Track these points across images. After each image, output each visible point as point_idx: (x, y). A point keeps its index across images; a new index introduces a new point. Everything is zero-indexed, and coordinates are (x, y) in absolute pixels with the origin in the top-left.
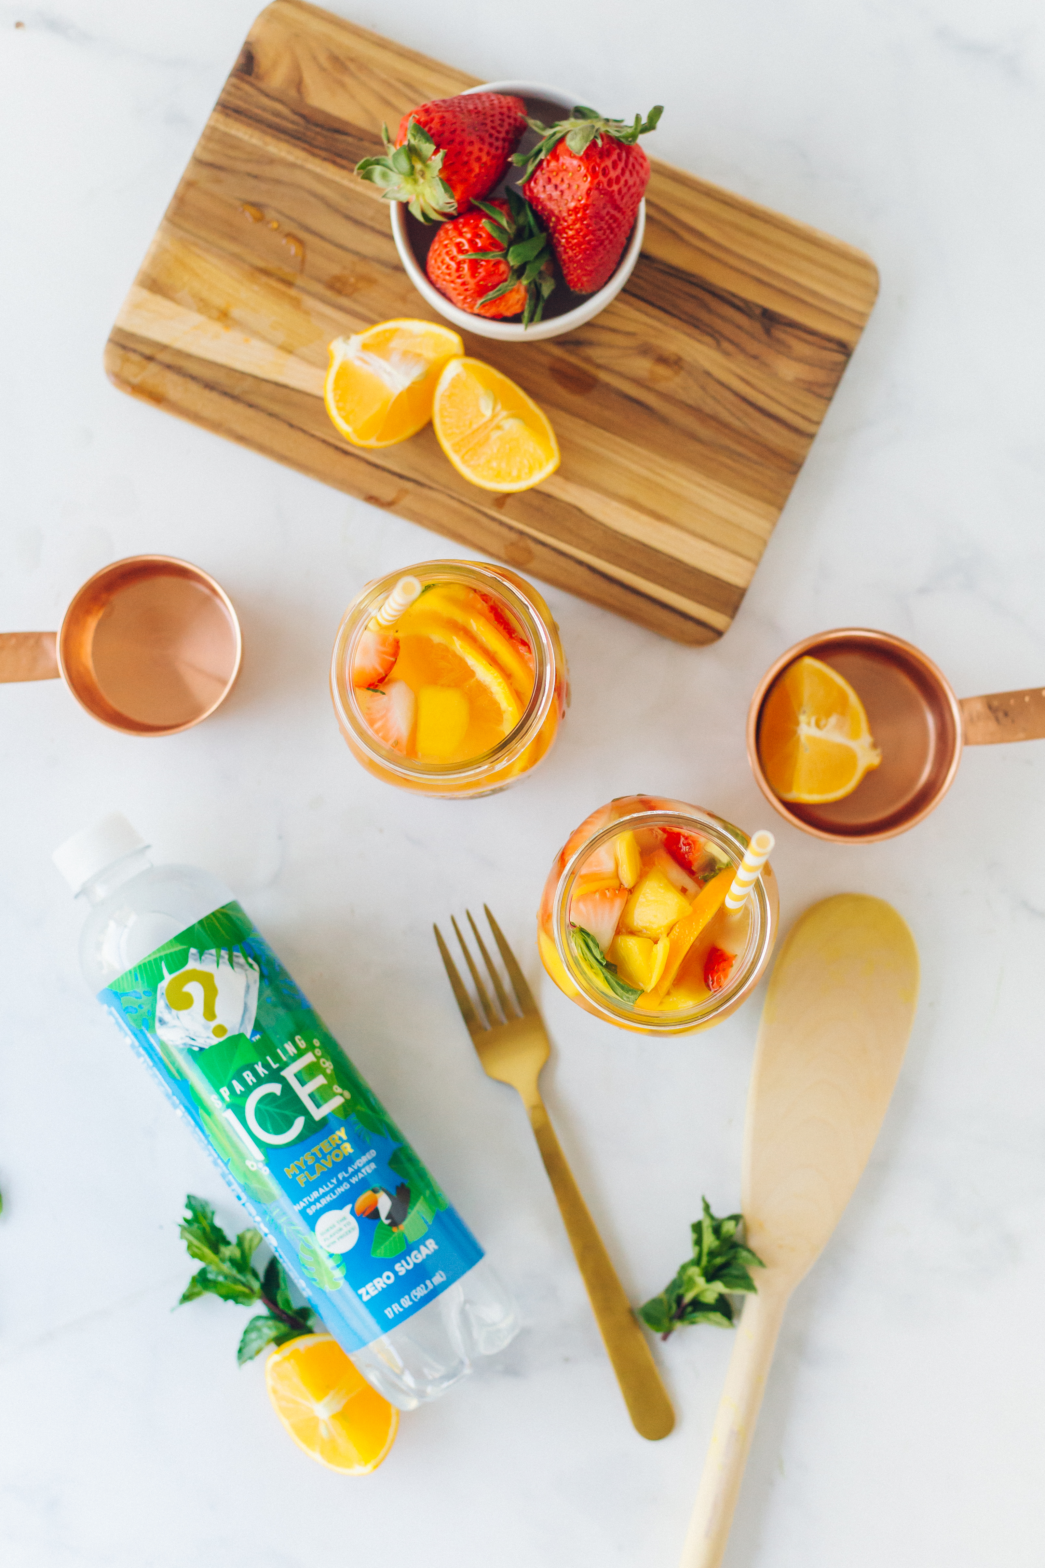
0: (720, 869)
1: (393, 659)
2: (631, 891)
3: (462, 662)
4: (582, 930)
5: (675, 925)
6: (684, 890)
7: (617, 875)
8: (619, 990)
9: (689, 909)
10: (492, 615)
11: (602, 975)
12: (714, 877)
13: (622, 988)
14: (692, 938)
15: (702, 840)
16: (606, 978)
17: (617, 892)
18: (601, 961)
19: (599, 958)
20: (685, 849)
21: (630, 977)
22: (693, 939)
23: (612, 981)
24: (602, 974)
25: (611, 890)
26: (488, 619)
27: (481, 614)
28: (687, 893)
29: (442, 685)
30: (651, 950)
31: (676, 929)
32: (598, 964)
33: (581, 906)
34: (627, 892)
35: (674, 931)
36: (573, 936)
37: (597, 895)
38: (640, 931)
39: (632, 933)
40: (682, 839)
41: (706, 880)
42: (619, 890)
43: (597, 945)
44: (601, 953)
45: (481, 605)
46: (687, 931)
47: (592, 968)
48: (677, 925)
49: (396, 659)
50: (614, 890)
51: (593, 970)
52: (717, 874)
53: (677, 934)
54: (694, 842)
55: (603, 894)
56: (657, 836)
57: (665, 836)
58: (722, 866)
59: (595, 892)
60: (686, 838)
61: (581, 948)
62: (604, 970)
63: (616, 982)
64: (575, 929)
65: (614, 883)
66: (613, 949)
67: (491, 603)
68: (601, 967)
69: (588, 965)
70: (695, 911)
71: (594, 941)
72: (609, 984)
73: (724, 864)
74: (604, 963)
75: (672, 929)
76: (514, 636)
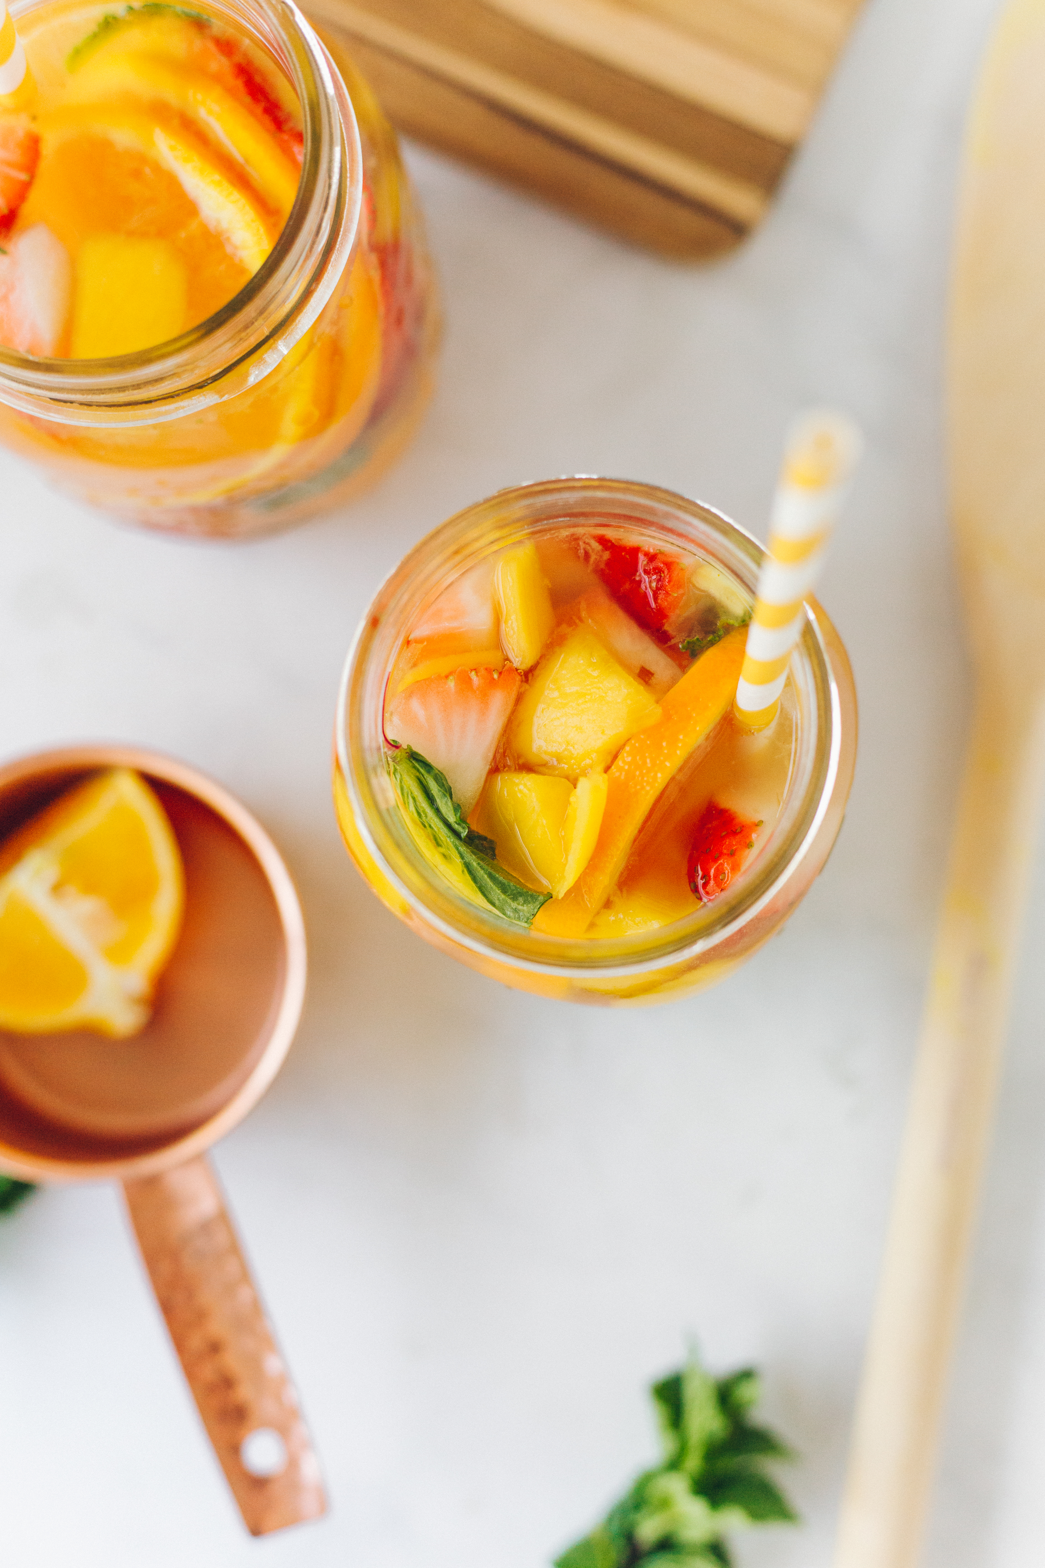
0: (728, 629)
1: (24, 177)
2: (528, 675)
3: (173, 184)
4: (414, 757)
5: (624, 745)
6: (645, 675)
7: (497, 643)
8: (497, 893)
9: (654, 712)
10: (239, 84)
11: (458, 860)
12: (712, 644)
13: (504, 889)
14: (659, 775)
15: (687, 561)
16: (468, 866)
17: (496, 676)
18: (456, 827)
19: (452, 819)
20: (648, 583)
21: (523, 868)
22: (660, 779)
23: (481, 873)
24: (458, 856)
25: (482, 672)
26: (230, 91)
27: (217, 79)
28: (653, 680)
29: (130, 234)
30: (567, 803)
31: (625, 757)
32: (449, 834)
33: (415, 705)
34: (518, 678)
35: (619, 762)
36: (395, 770)
37: (451, 683)
38: (545, 765)
39: (527, 768)
40: (642, 560)
41: (693, 653)
42: (500, 673)
43: (448, 792)
44: (457, 808)
45: (219, 64)
46: (648, 761)
47: (438, 844)
48: (627, 748)
49: (33, 176)
50: (489, 671)
51: (440, 849)
52: (720, 638)
53: (626, 767)
54: (669, 565)
55: (464, 680)
56: (587, 555)
57: (607, 555)
58: (731, 622)
59: (447, 677)
60: (652, 558)
61: (414, 798)
62: (463, 849)
63: (491, 876)
64: (397, 752)
65: (492, 658)
66: (486, 800)
67: (238, 58)
68: (457, 842)
69: (428, 837)
70: (667, 717)
71: (440, 779)
72: (474, 879)
73: (737, 618)
74: (464, 833)
75: (615, 757)
76: (285, 127)
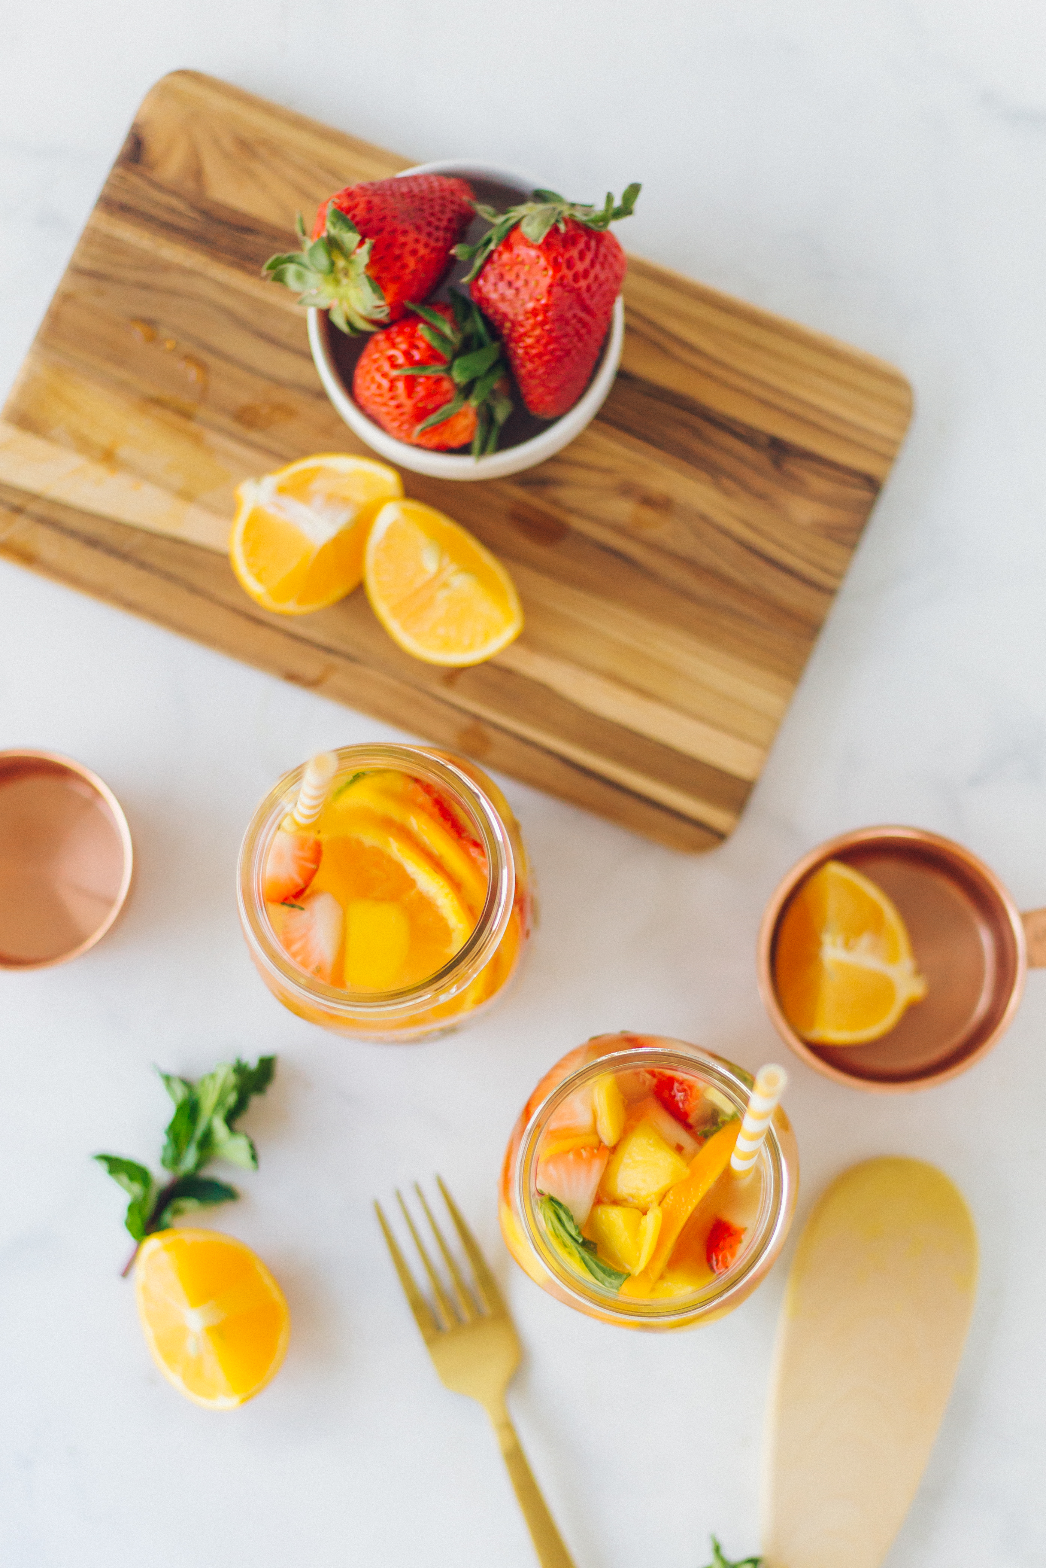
0: (724, 1123)
1: (313, 866)
2: (614, 1149)
3: (399, 869)
4: (552, 1199)
5: (668, 1191)
6: (679, 1149)
7: (595, 1132)
8: (600, 1274)
9: (686, 1172)
10: (436, 810)
11: (578, 1256)
12: (716, 1131)
13: (604, 1271)
14: (689, 1207)
15: (700, 1085)
16: (583, 1259)
17: (595, 1151)
18: (576, 1237)
19: (574, 1233)
20: (680, 1096)
21: (612, 1257)
22: (690, 1209)
23: (592, 1264)
24: (577, 1253)
25: (588, 1149)
26: (431, 816)
27: (422, 807)
28: (684, 1152)
29: (376, 899)
30: (639, 1224)
31: (670, 1197)
32: (572, 1241)
33: (551, 1169)
34: (608, 1152)
35: (667, 1200)
36: (541, 1205)
37: (571, 1156)
38: (625, 1200)
39: (616, 1202)
40: (676, 1085)
41: (706, 1136)
42: (598, 1149)
43: (571, 1218)
44: (577, 1227)
45: (423, 798)
46: (683, 1199)
47: (565, 1246)
48: (671, 1192)
49: (318, 867)
50: (592, 1148)
51: (567, 1249)
52: (720, 1128)
53: (671, 1202)
54: (691, 1087)
55: (578, 1154)
56: (644, 1082)
57: (655, 1081)
58: (726, 1118)
59: (568, 1152)
60: (681, 1083)
61: (551, 1221)
62: (580, 1249)
63: (596, 1264)
64: (543, 1198)
65: (592, 1140)
66: (591, 1222)
67: (435, 796)
68: (577, 1245)
69: (560, 1243)
70: (693, 1174)
71: (567, 1212)
72: (587, 1265)
73: (728, 1116)
74: (580, 1240)
75: (664, 1196)
76: (464, 835)
